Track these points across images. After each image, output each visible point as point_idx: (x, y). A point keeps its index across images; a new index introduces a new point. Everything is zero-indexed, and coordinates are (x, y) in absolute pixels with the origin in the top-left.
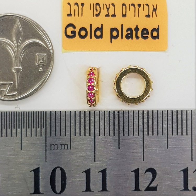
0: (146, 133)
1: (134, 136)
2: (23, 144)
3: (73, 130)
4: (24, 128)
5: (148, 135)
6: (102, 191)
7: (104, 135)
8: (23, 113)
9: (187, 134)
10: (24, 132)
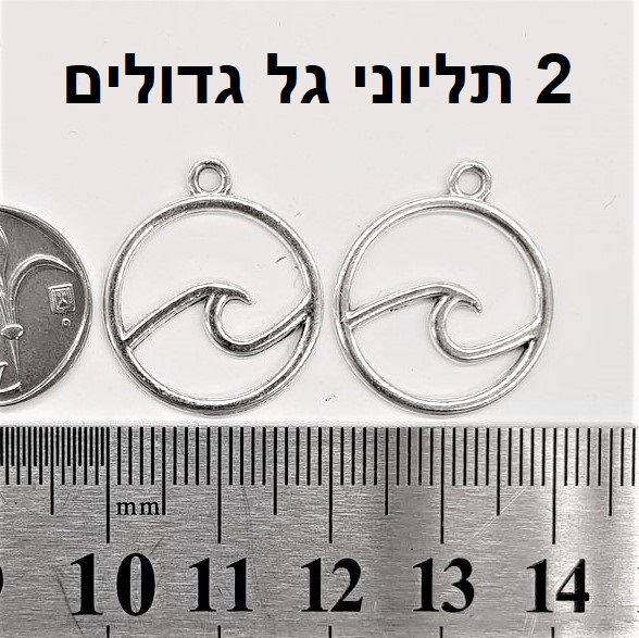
0: (337, 480)
1: (311, 486)
2: (56, 502)
3: (169, 471)
4: (58, 464)
5: (342, 483)
6: (234, 610)
7: (242, 483)
8: (55, 430)
9: (431, 484)
10: (57, 475)
